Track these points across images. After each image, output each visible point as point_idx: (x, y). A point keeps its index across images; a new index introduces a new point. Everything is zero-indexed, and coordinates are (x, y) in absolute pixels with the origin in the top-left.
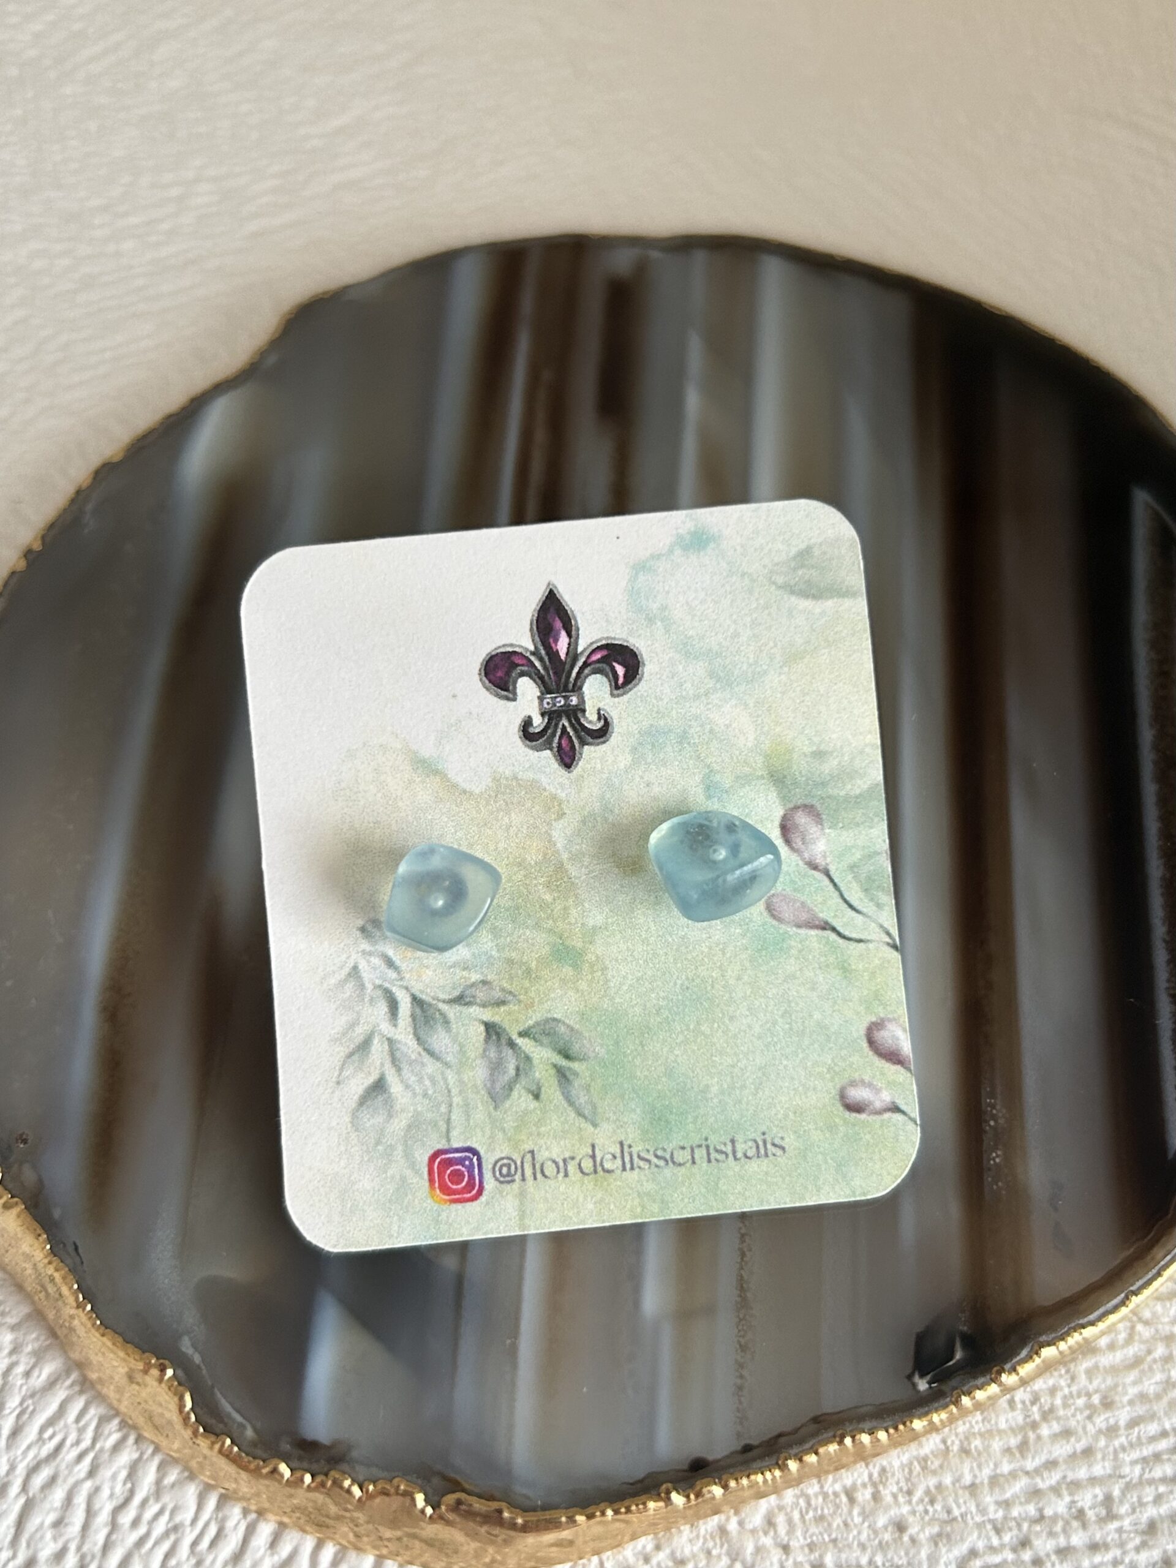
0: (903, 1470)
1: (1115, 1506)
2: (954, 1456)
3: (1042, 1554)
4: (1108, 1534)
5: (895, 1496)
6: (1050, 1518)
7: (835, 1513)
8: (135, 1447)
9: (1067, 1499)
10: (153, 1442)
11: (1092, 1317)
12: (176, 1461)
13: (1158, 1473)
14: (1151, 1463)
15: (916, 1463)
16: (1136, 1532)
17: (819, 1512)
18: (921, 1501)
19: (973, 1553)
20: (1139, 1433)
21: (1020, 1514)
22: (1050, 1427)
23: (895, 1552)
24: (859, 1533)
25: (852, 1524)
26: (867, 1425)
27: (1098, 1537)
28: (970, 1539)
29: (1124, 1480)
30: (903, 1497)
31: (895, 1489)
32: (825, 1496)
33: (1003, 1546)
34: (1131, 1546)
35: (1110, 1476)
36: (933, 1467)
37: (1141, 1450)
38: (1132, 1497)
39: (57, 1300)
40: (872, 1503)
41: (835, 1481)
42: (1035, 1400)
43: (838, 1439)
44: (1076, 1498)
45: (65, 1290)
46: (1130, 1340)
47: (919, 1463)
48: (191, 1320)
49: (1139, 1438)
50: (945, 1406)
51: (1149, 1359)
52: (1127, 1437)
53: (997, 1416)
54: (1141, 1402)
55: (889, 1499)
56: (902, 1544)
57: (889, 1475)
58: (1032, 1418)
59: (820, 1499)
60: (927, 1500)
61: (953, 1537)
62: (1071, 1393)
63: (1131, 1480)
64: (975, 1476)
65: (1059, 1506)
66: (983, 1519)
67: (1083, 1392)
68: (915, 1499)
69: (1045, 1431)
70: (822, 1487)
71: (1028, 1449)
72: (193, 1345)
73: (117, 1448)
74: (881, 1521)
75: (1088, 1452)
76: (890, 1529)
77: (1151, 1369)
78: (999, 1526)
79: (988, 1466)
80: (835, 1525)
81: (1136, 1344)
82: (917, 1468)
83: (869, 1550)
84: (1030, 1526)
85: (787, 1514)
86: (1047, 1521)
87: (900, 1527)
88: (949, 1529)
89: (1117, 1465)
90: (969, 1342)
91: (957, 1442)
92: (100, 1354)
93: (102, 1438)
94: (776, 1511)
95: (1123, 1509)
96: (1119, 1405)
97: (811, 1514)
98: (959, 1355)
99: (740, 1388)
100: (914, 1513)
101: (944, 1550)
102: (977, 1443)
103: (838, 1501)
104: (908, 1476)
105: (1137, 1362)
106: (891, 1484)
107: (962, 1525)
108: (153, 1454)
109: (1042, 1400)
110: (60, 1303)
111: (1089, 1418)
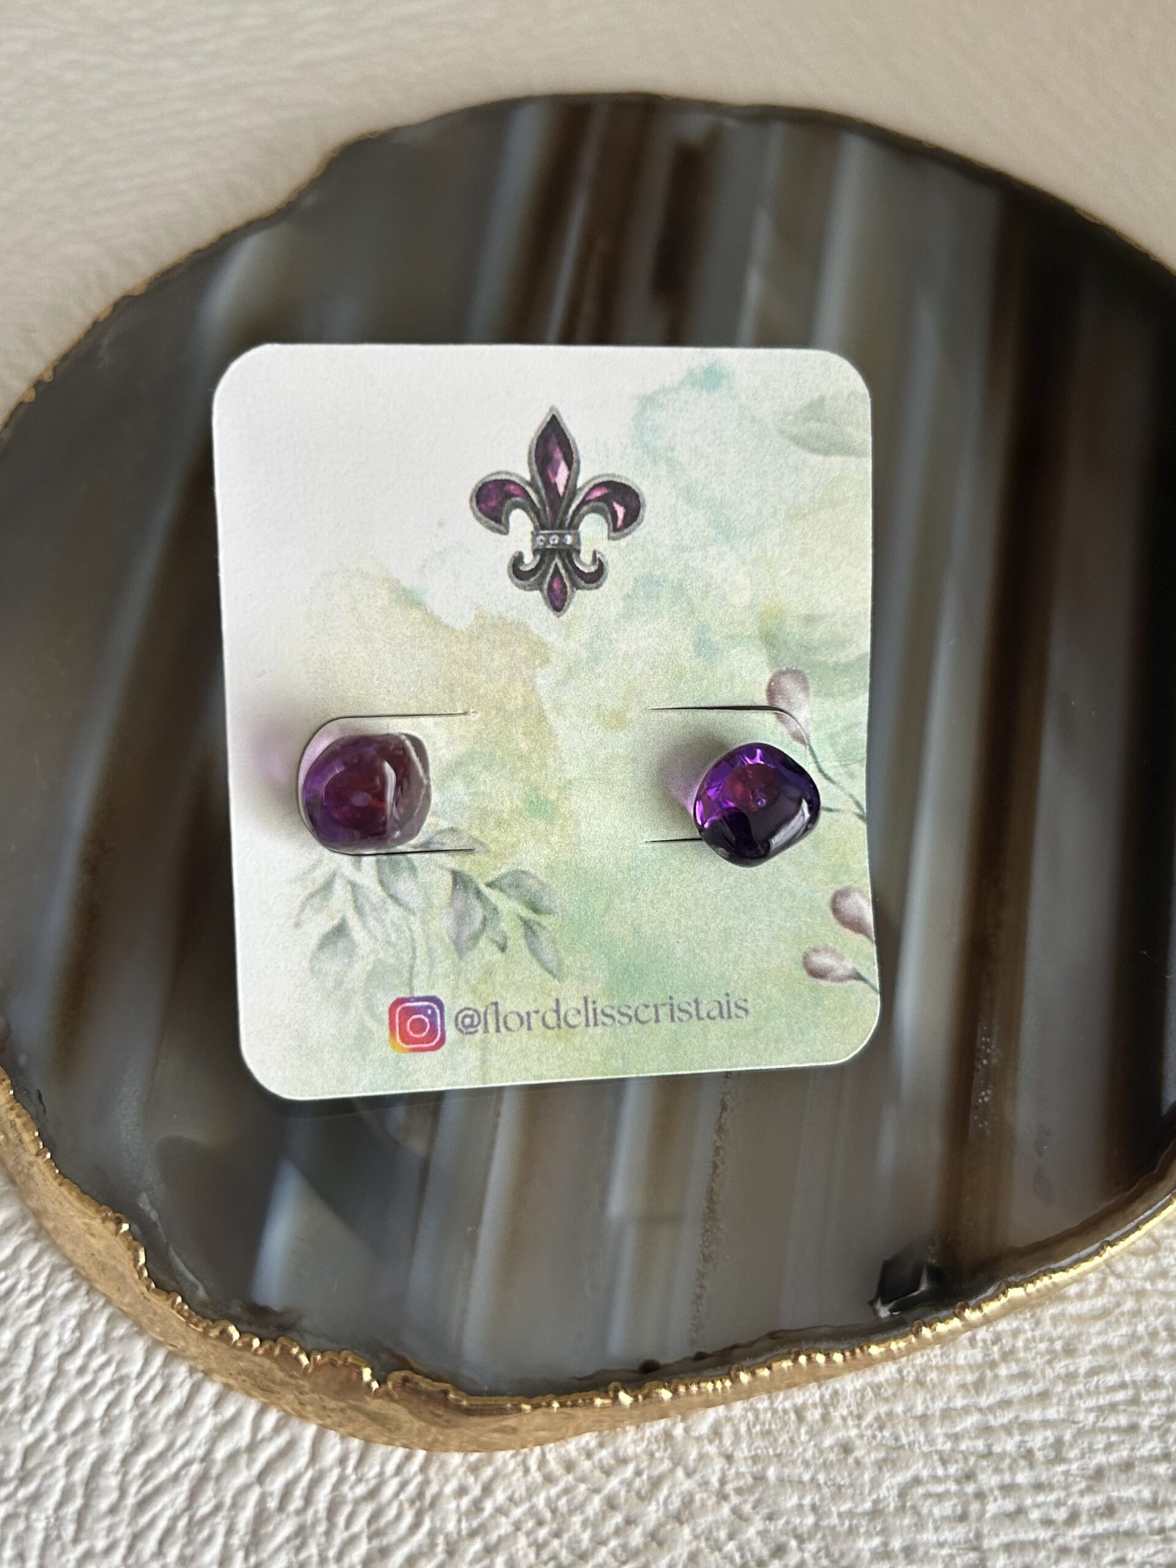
0: (856, 1395)
1: (1064, 1450)
2: (908, 1386)
3: (985, 1488)
4: (1054, 1476)
5: (844, 1419)
6: (998, 1454)
7: (782, 1429)
8: (86, 1298)
9: (1017, 1438)
10: (104, 1295)
11: (1064, 1263)
12: (126, 1315)
13: (1112, 1422)
14: (1106, 1412)
15: (869, 1389)
16: (1083, 1476)
17: (767, 1426)
18: (870, 1426)
19: (917, 1481)
20: (1098, 1381)
21: (968, 1448)
22: (1009, 1368)
23: (839, 1472)
24: (805, 1450)
25: (798, 1441)
26: (824, 1345)
27: (1044, 1477)
28: (914, 1467)
29: (1076, 1426)
30: (853, 1420)
31: (845, 1412)
32: (775, 1412)
33: (947, 1477)
34: (1076, 1489)
35: (1063, 1421)
36: (886, 1395)
37: (1098, 1399)
38: (1083, 1443)
39: (17, 1146)
40: (821, 1424)
41: (786, 1398)
42: (997, 1339)
43: (792, 1356)
44: (1026, 1438)
45: (27, 1137)
46: (1100, 1290)
47: (872, 1389)
48: (151, 1178)
49: (1097, 1387)
50: (904, 1336)
51: (1117, 1311)
52: (1085, 1385)
53: (956, 1352)
54: (1104, 1353)
55: (838, 1421)
56: (846, 1464)
57: (841, 1398)
58: (991, 1358)
59: (769, 1415)
60: (876, 1425)
61: (898, 1463)
62: (1034, 1337)
63: (1084, 1427)
64: (927, 1408)
65: (1009, 1445)
66: (930, 1449)
67: (1047, 1337)
68: (864, 1424)
69: (1003, 1371)
70: (772, 1403)
71: (984, 1387)
72: (150, 1202)
73: (68, 1297)
74: (828, 1441)
75: (1044, 1396)
76: (836, 1450)
77: (1117, 1321)
78: (946, 1458)
79: (942, 1399)
80: (781, 1441)
81: (1106, 1296)
82: (870, 1394)
83: (813, 1468)
84: (977, 1461)
85: (733, 1425)
86: (995, 1458)
87: (846, 1448)
88: (895, 1455)
89: (1072, 1411)
90: (936, 1275)
91: (913, 1373)
92: (56, 1203)
93: (54, 1286)
94: (723, 1421)
95: (1073, 1454)
96: (1081, 1353)
97: (758, 1428)
98: (924, 1287)
99: (699, 1297)
100: (861, 1436)
101: (887, 1475)
102: (933, 1376)
103: (786, 1418)
104: (860, 1401)
105: (1104, 1313)
106: (842, 1407)
107: (909, 1453)
108: (104, 1306)
109: (1004, 1341)
110: (20, 1149)
111: (1049, 1363)
